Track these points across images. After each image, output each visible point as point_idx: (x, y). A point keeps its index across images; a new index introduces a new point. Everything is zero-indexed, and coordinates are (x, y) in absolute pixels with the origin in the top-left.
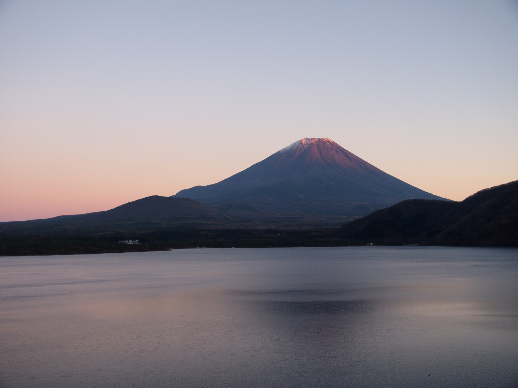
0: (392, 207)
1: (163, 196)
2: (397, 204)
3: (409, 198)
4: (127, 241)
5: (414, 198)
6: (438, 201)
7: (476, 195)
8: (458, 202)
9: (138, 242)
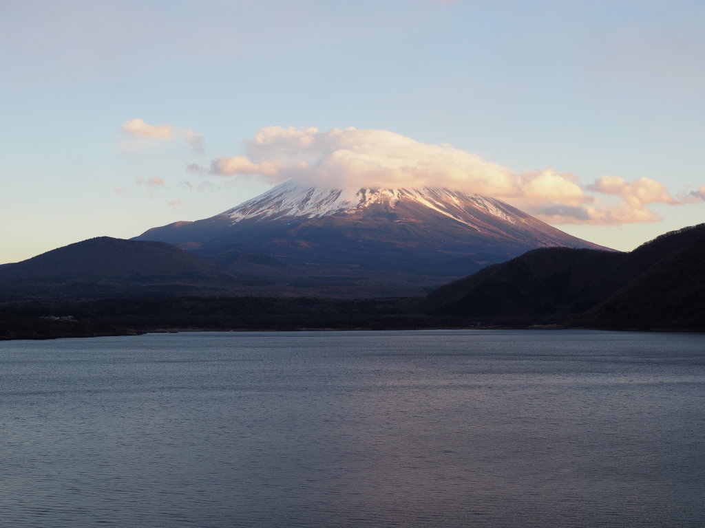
0: (512, 260)
1: (117, 238)
2: (523, 256)
3: (544, 246)
4: (53, 317)
5: (552, 246)
6: (592, 250)
7: (654, 240)
8: (625, 253)
9: (73, 319)
